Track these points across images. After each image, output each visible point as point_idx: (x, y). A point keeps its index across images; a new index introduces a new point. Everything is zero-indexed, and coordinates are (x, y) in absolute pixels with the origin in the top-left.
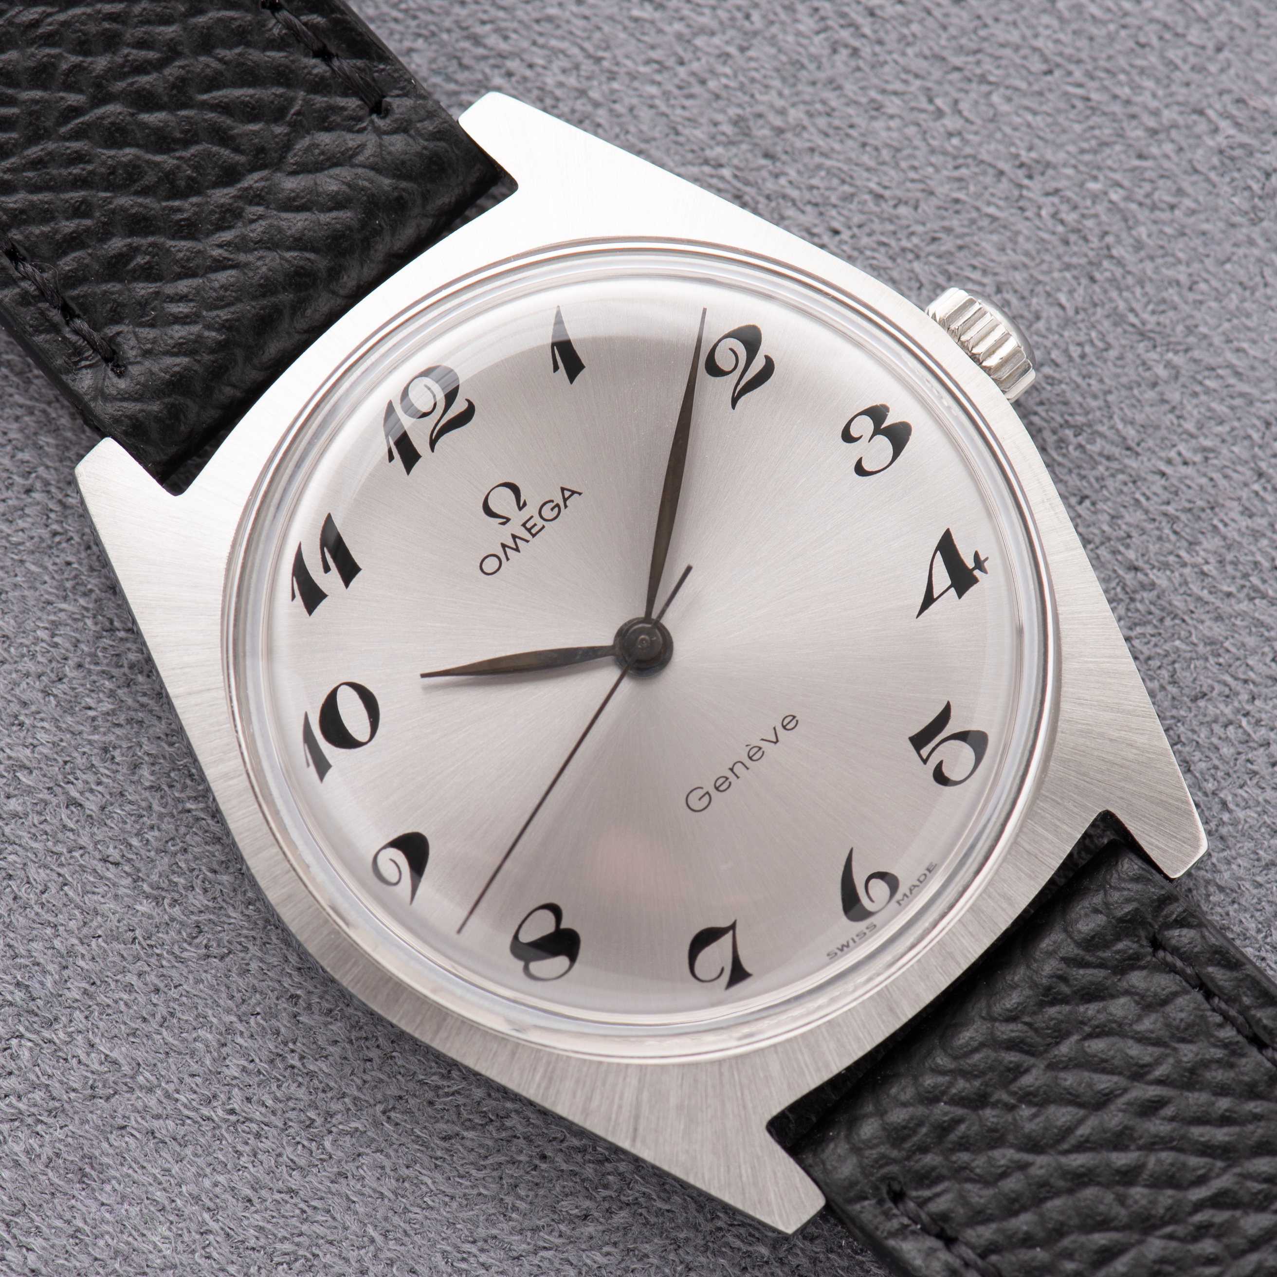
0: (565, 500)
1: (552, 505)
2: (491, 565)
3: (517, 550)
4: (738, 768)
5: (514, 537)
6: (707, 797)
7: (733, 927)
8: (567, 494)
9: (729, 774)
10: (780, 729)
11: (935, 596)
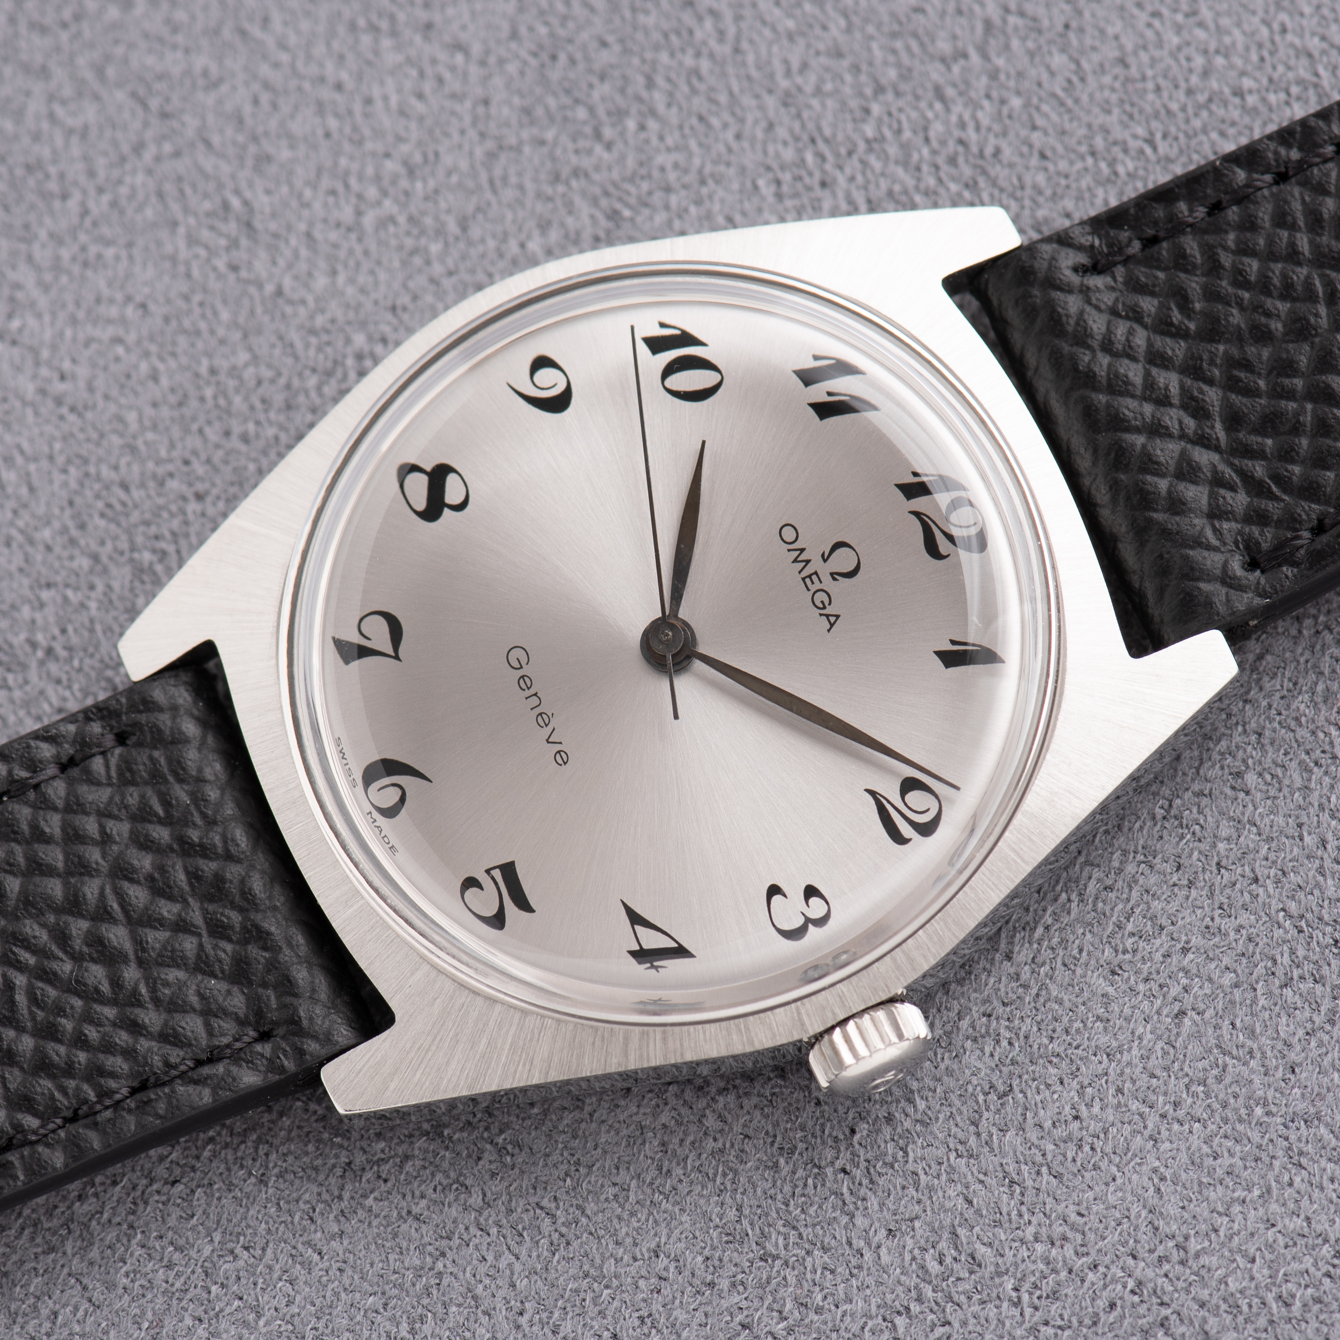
0: (827, 616)
1: (827, 603)
2: (789, 534)
3: (795, 561)
4: (534, 701)
5: (808, 562)
6: (517, 665)
7: (397, 657)
8: (832, 619)
9: (532, 691)
10: (558, 747)
11: (637, 927)
